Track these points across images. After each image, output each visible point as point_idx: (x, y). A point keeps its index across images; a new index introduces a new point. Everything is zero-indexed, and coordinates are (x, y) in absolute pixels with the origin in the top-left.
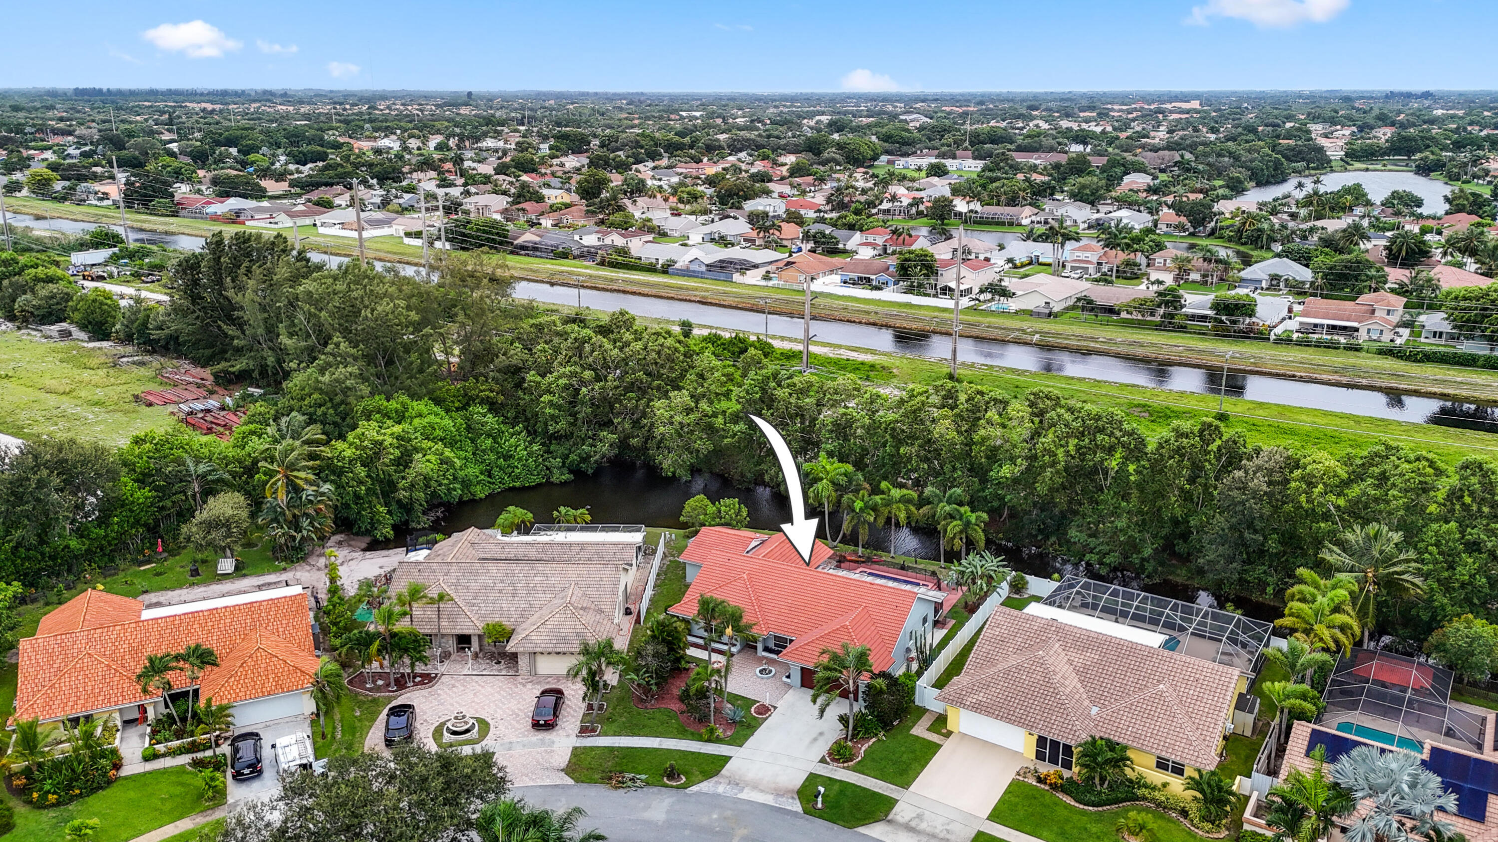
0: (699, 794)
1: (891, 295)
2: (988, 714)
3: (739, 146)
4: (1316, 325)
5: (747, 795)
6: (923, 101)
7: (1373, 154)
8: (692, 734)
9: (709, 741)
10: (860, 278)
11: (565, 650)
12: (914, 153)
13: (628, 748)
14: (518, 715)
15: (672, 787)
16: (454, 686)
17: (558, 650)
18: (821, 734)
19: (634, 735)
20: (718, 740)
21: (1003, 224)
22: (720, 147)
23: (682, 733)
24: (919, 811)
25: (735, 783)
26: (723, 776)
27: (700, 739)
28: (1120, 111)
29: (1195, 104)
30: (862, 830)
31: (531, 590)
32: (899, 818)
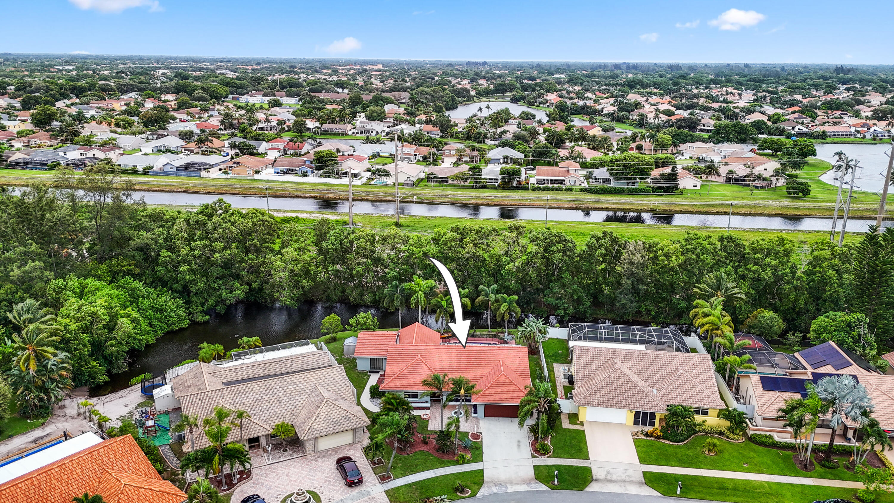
0: (485, 497)
1: (313, 179)
2: (608, 406)
3: (125, 88)
4: (544, 180)
5: (511, 489)
6: (221, 62)
7: (488, 93)
8: (449, 462)
9: (463, 463)
10: (287, 170)
11: (341, 429)
12: (247, 93)
13: (419, 481)
14: (330, 481)
15: (467, 497)
16: (267, 474)
17: (337, 431)
18: (519, 441)
19: (415, 472)
20: (469, 462)
21: (338, 134)
22: (112, 90)
23: (443, 464)
24: (606, 470)
25: (498, 484)
26: (488, 482)
27: (457, 463)
28: (343, 70)
29: (380, 67)
30: (587, 489)
31: (290, 396)
32: (599, 477)
